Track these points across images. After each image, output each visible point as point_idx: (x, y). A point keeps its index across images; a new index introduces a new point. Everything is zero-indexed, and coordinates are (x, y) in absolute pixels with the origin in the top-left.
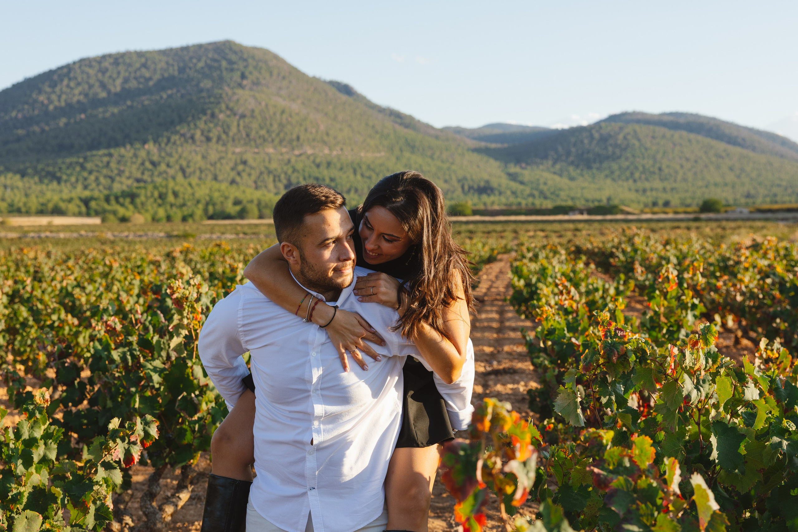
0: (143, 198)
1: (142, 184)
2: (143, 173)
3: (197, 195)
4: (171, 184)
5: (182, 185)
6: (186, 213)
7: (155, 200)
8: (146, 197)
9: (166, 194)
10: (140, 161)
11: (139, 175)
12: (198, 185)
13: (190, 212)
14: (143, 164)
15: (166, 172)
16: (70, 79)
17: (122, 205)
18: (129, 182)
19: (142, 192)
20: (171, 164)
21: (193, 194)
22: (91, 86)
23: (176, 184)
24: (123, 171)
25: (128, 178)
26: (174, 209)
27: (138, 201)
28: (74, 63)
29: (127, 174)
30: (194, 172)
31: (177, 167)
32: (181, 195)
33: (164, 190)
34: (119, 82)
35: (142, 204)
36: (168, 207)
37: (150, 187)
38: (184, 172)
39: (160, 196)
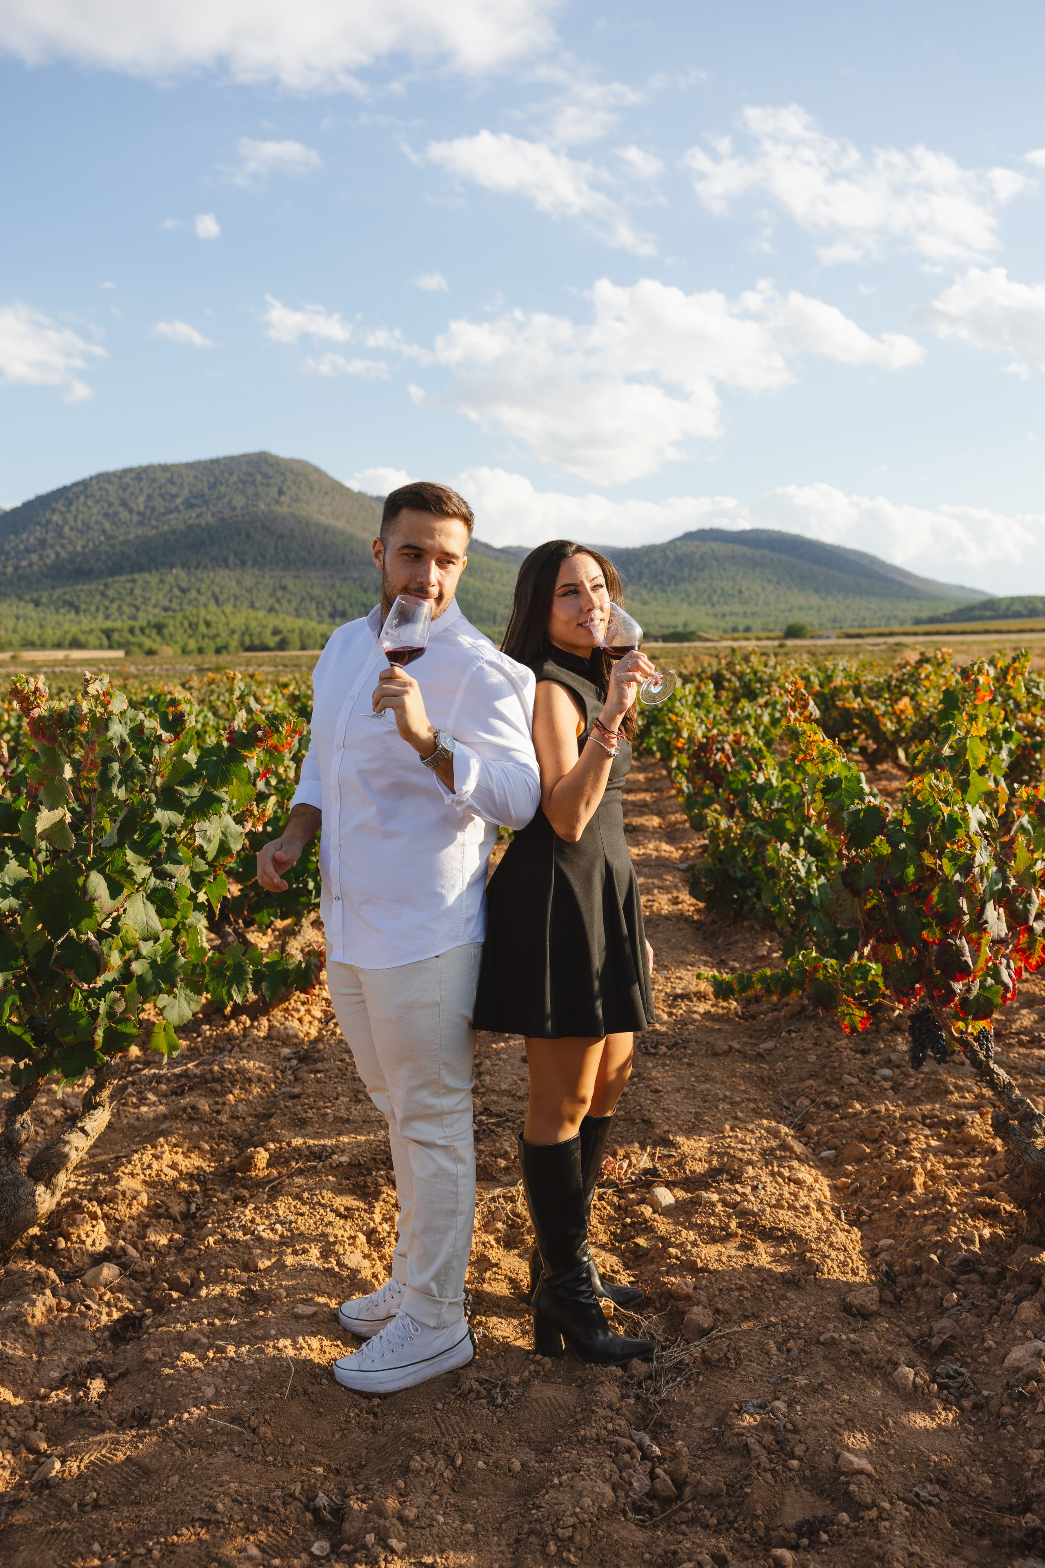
0: (171, 629)
1: (171, 613)
2: (171, 601)
3: (232, 625)
4: (203, 613)
5: (215, 614)
6: (219, 644)
7: (185, 631)
8: (175, 627)
9: (197, 624)
10: (167, 587)
11: (166, 603)
12: (233, 613)
13: (224, 643)
14: (170, 590)
15: (196, 599)
16: (86, 497)
17: (149, 637)
18: (156, 611)
19: (171, 622)
20: (202, 590)
21: (227, 624)
22: (110, 505)
23: (208, 612)
24: (149, 599)
25: (155, 607)
26: (207, 640)
27: (166, 632)
29: (153, 601)
30: (228, 599)
31: (209, 594)
32: (214, 625)
33: (195, 620)
34: (141, 499)
35: (171, 635)
36: (200, 638)
37: (179, 616)
38: (217, 599)
39: (190, 625)
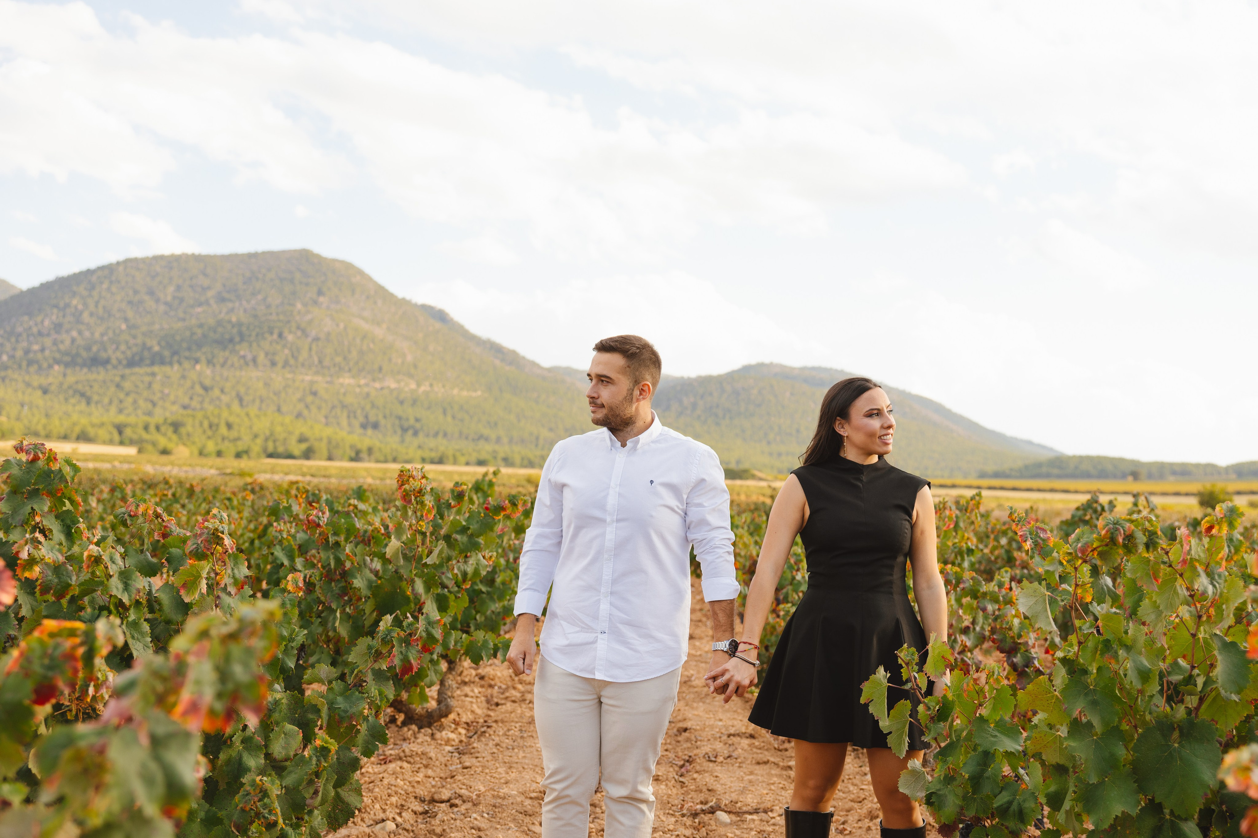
0: (189, 428)
1: (189, 412)
2: (191, 398)
3: (255, 429)
4: (225, 414)
5: (238, 416)
6: (240, 449)
7: (204, 432)
8: (193, 426)
9: (218, 425)
10: (188, 383)
11: (186, 401)
12: (258, 416)
13: (245, 448)
14: (192, 387)
15: (219, 399)
16: (111, 282)
17: (165, 435)
18: (175, 408)
19: (189, 422)
20: (226, 390)
21: (251, 428)
22: (136, 292)
23: (231, 414)
24: (168, 395)
25: (174, 403)
26: (226, 443)
27: (183, 430)
28: (118, 263)
29: (172, 398)
30: (254, 401)
31: (234, 394)
32: (236, 427)
33: (216, 421)
34: (171, 289)
35: (188, 435)
36: (220, 441)
37: (199, 415)
38: (241, 400)
39: (211, 426)
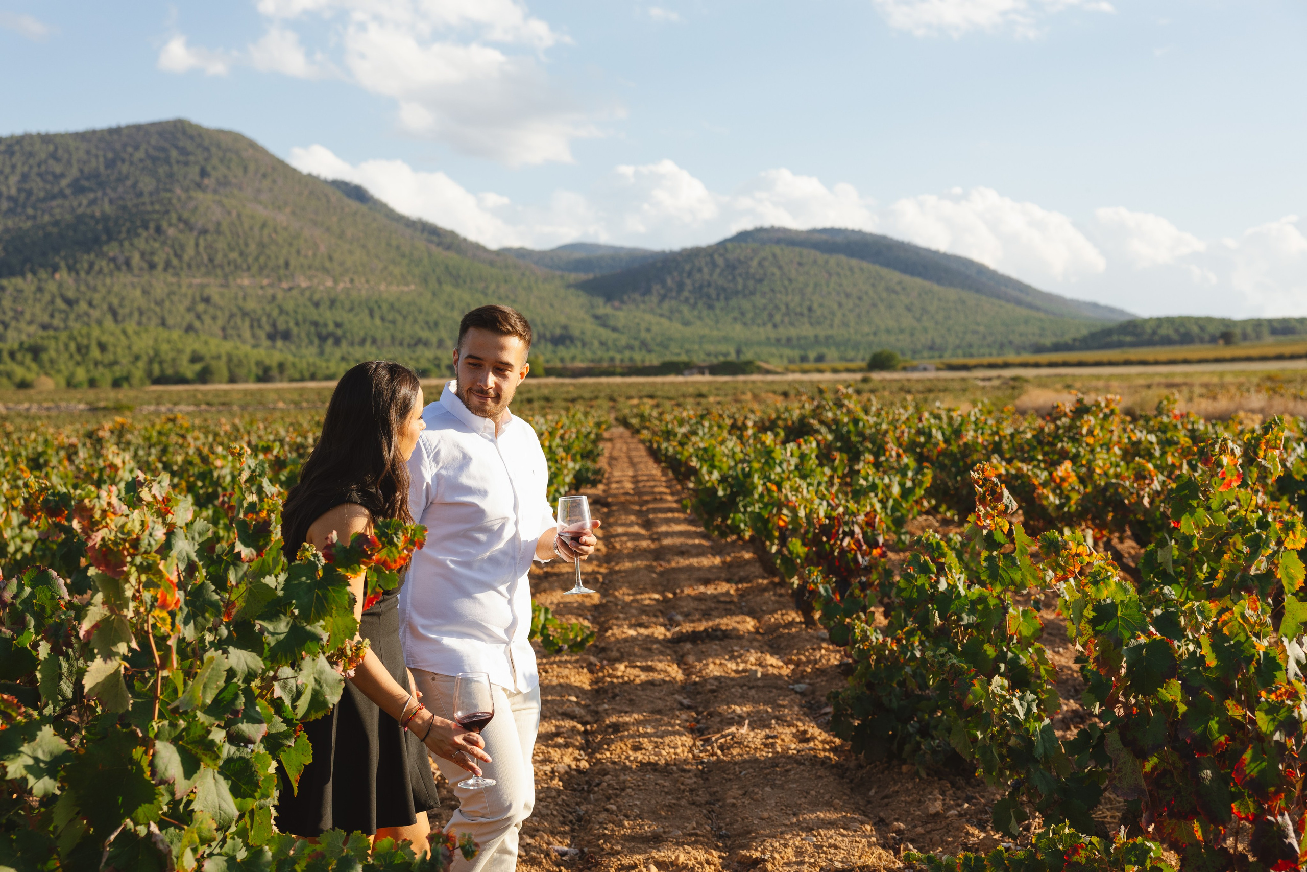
0: (53, 354)
1: (51, 333)
2: (52, 316)
3: (135, 349)
4: (96, 332)
5: (112, 334)
6: (118, 375)
7: (71, 356)
8: (57, 351)
9: (87, 347)
10: (47, 297)
11: (46, 319)
12: (137, 333)
13: (125, 374)
14: (52, 302)
15: (87, 314)
17: (21, 364)
18: (32, 329)
19: (52, 344)
20: (95, 302)
21: (129, 348)
23: (103, 332)
24: (22, 313)
25: (30, 323)
26: (100, 369)
27: (44, 357)
29: (28, 316)
30: (131, 314)
31: (105, 307)
32: (111, 348)
33: (85, 342)
34: (13, 180)
35: (52, 361)
36: (92, 367)
37: (63, 336)
38: (114, 314)
39: (79, 349)
